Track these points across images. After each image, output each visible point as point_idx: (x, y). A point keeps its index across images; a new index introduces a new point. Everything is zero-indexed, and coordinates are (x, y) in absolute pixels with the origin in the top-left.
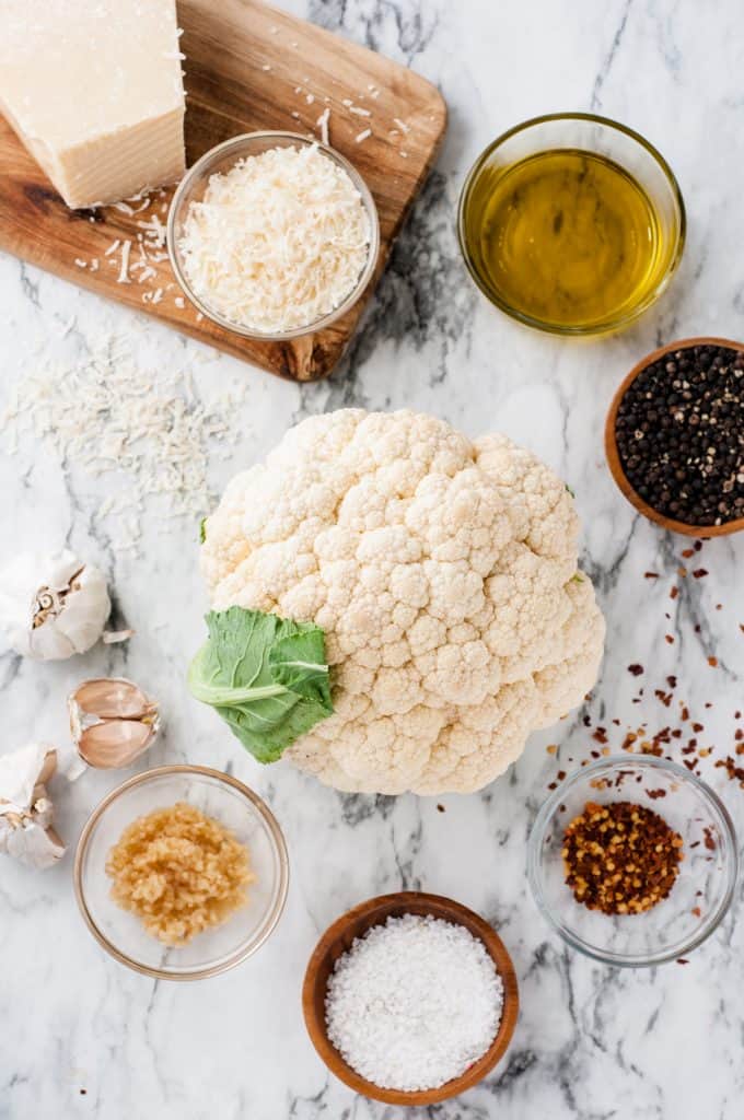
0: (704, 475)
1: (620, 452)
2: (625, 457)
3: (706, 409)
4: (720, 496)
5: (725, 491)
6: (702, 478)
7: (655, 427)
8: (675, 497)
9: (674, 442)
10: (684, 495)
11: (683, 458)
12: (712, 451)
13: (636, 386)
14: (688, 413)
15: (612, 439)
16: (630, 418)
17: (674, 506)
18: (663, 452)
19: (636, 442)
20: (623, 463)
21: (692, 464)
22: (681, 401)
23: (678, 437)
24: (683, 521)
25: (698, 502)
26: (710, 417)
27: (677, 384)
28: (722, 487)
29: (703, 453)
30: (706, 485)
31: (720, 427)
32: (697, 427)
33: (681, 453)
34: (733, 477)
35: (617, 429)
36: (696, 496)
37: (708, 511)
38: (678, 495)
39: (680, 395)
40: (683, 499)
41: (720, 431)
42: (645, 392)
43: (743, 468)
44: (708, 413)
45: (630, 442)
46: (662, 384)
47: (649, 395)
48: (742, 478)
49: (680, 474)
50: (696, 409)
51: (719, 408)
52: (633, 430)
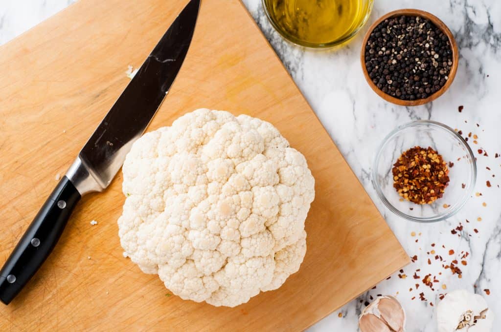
0: (423, 70)
1: (390, 95)
2: (394, 94)
4: (437, 70)
5: (436, 67)
6: (424, 72)
7: (391, 73)
10: (426, 83)
11: (411, 72)
12: (417, 59)
13: (369, 69)
14: (395, 57)
15: (383, 94)
16: (381, 80)
17: (427, 90)
18: (403, 78)
19: (391, 85)
20: (396, 97)
21: (416, 71)
22: (389, 56)
23: (401, 68)
24: (436, 91)
25: (432, 79)
26: (403, 50)
27: (380, 53)
28: (434, 67)
29: (415, 63)
30: (428, 72)
31: (409, 49)
32: (403, 58)
33: (409, 72)
34: (433, 59)
35: (381, 89)
36: (430, 79)
37: (439, 79)
38: (424, 85)
39: (386, 55)
40: (427, 85)
41: (411, 51)
42: (375, 68)
43: (433, 53)
44: (401, 50)
45: (390, 88)
46: (376, 59)
47: (377, 67)
48: (437, 56)
49: (416, 78)
50: (396, 53)
51: (402, 44)
52: (386, 82)
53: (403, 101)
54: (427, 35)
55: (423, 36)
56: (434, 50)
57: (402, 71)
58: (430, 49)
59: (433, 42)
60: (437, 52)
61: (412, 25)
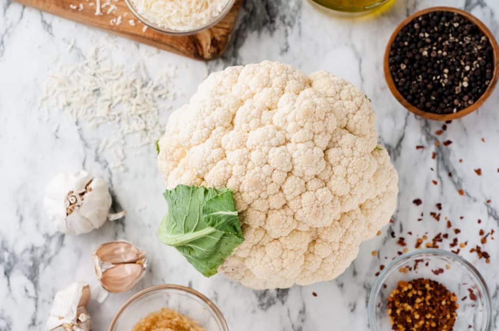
0: (444, 85)
1: (393, 78)
2: (397, 80)
3: (440, 47)
4: (454, 96)
5: (457, 93)
6: (442, 87)
7: (412, 61)
8: (428, 99)
9: (424, 68)
10: (433, 98)
11: (430, 76)
12: (446, 71)
13: (398, 39)
14: (430, 51)
15: (388, 71)
16: (397, 57)
17: (428, 104)
18: (418, 74)
19: (402, 71)
20: (396, 84)
21: (436, 79)
22: (425, 44)
23: (426, 65)
24: (434, 112)
25: (442, 101)
26: (443, 52)
27: (422, 35)
28: (455, 91)
29: (441, 73)
30: (445, 91)
31: (449, 56)
32: (436, 58)
33: (428, 74)
34: (460, 84)
35: (390, 64)
36: (440, 97)
37: (448, 105)
38: (430, 98)
39: (424, 41)
40: (433, 100)
41: (449, 59)
42: (404, 42)
43: (466, 78)
44: (442, 49)
45: (399, 71)
46: (413, 36)
47: (406, 43)
48: (465, 84)
49: (429, 86)
50: (434, 48)
51: (448, 46)
52: (399, 64)
53: (398, 93)
54: (476, 59)
55: (472, 58)
56: (469, 78)
58: (466, 73)
59: (477, 69)
60: (469, 82)
61: (473, 39)
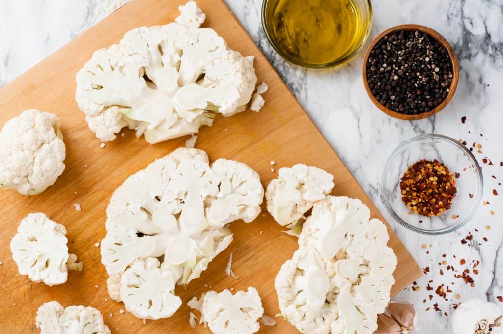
0: (425, 83)
1: (393, 110)
2: (398, 110)
3: (399, 65)
4: (438, 82)
5: (437, 80)
6: (426, 85)
7: (393, 89)
8: (427, 101)
10: (428, 97)
11: (413, 87)
12: (418, 74)
13: (372, 86)
14: (396, 73)
15: (387, 110)
16: (384, 96)
17: (430, 104)
18: (405, 93)
19: (394, 101)
20: (399, 112)
21: (418, 85)
22: (390, 72)
23: (403, 83)
24: (438, 104)
25: (435, 93)
26: (404, 66)
27: (382, 69)
28: (435, 80)
29: (416, 77)
30: (430, 85)
31: (410, 64)
32: (405, 73)
33: (411, 87)
34: (434, 72)
35: (384, 105)
36: (431, 92)
37: (441, 92)
38: (427, 99)
39: (387, 71)
40: (429, 98)
41: (412, 65)
42: (377, 84)
43: (433, 66)
44: (402, 65)
45: (393, 103)
46: (378, 75)
47: (379, 84)
48: (437, 70)
49: (418, 93)
50: (397, 68)
51: (403, 59)
52: (389, 98)
53: (406, 116)
54: (426, 49)
55: (423, 51)
56: (434, 64)
57: (404, 86)
58: (430, 63)
59: (433, 55)
60: (437, 66)
61: (411, 40)
